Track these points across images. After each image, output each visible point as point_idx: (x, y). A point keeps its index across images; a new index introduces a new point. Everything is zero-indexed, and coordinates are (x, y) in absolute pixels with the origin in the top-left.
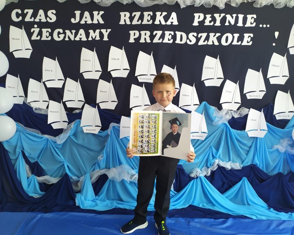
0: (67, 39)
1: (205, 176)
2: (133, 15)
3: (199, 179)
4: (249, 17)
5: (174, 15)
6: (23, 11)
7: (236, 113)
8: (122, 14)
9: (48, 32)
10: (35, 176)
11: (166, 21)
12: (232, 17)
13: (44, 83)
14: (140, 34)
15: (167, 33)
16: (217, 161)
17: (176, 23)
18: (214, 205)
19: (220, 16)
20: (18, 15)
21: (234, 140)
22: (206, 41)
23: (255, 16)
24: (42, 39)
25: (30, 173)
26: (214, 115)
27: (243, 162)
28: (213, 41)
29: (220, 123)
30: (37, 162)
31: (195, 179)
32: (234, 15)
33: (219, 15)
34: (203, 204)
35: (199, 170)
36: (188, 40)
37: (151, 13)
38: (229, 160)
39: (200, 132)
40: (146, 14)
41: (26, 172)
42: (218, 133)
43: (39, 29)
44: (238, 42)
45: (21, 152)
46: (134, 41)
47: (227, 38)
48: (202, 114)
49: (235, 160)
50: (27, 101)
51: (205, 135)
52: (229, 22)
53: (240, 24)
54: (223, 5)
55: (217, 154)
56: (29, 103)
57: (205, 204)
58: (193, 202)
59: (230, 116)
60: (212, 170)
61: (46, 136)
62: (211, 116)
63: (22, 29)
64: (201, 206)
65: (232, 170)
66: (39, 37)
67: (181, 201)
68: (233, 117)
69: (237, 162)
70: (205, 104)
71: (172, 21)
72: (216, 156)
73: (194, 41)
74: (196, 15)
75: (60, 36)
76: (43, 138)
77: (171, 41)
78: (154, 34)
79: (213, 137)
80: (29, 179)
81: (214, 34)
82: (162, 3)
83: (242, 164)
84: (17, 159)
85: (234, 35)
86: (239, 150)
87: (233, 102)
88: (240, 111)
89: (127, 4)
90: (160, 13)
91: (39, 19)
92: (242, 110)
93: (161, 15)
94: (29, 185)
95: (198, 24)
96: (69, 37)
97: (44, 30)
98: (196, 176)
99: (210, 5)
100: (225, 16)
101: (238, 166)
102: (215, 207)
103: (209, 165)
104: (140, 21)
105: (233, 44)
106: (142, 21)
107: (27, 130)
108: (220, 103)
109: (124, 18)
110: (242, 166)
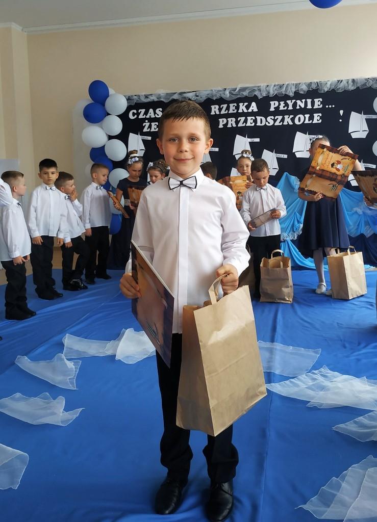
2: (221, 107)
3: (286, 242)
4: (316, 100)
5: (254, 104)
6: (137, 111)
8: (213, 107)
9: (156, 125)
11: (248, 109)
12: (302, 102)
14: (227, 121)
15: (249, 118)
17: (256, 110)
20: (134, 114)
22: (282, 122)
23: (321, 100)
24: (151, 131)
26: (295, 183)
28: (288, 122)
32: (304, 100)
33: (290, 101)
35: (285, 234)
36: (267, 122)
37: (235, 104)
40: (231, 105)
43: (149, 123)
44: (309, 121)
46: (222, 127)
47: (299, 118)
52: (300, 106)
53: (309, 107)
54: (293, 93)
55: (300, 219)
62: (292, 184)
66: (149, 129)
71: (253, 109)
73: (272, 123)
74: (272, 103)
77: (253, 124)
78: (239, 120)
79: (296, 203)
81: (288, 116)
82: (244, 96)
85: (306, 115)
91: (149, 116)
93: (243, 105)
95: (274, 110)
97: (153, 124)
98: (284, 239)
99: (283, 94)
100: (296, 101)
104: (227, 111)
105: (305, 122)
106: (229, 111)
109: (215, 109)
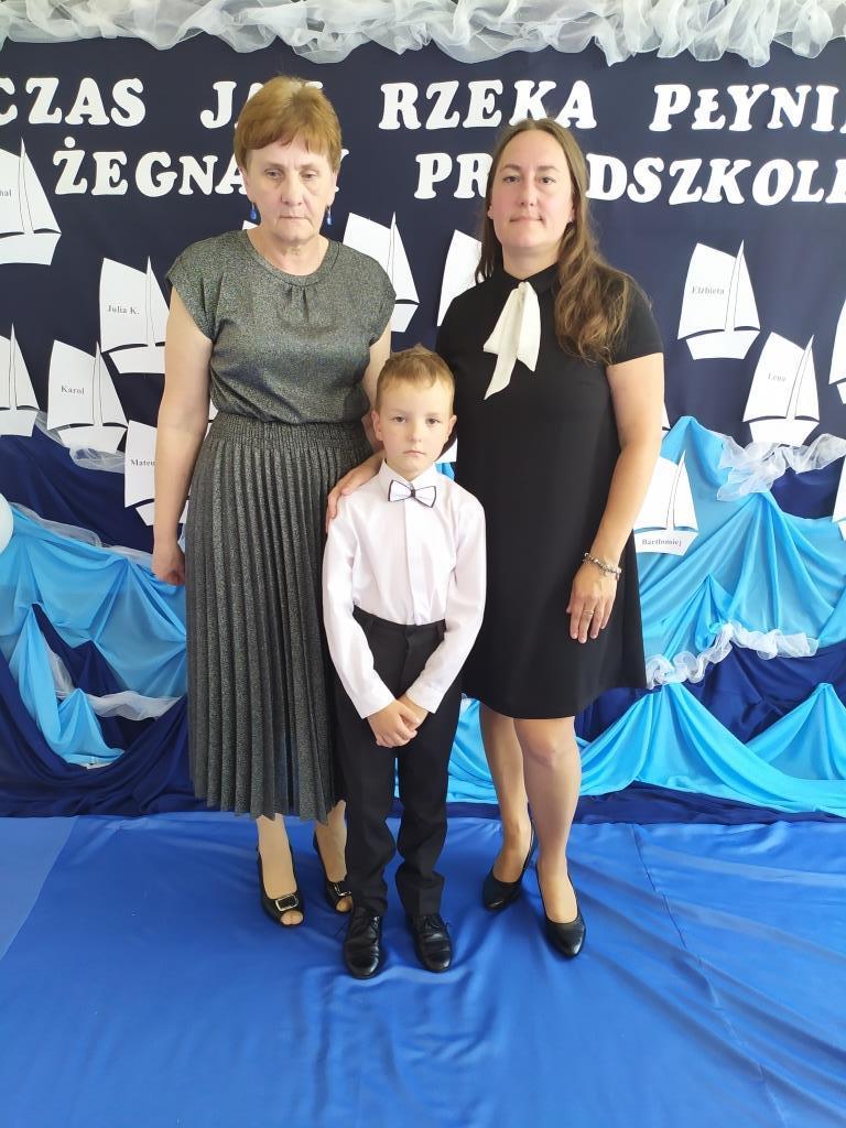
0: (186, 190)
1: (687, 683)
2: (429, 95)
3: (663, 694)
5: (581, 91)
6: (20, 85)
7: (803, 454)
8: (389, 90)
9: (116, 166)
10: (84, 694)
11: (552, 112)
12: (796, 97)
13: (106, 356)
14: (456, 167)
16: (728, 631)
17: (587, 121)
18: (716, 780)
19: (750, 94)
21: (793, 551)
22: (699, 190)
24: (95, 192)
25: (65, 686)
26: (723, 463)
27: (820, 630)
28: (722, 188)
29: (743, 492)
30: (90, 644)
31: (651, 692)
32: (803, 90)
33: (746, 88)
34: (679, 777)
35: (664, 662)
36: (632, 187)
37: (498, 86)
38: (773, 624)
39: (670, 527)
40: (477, 88)
41: (51, 678)
42: (734, 532)
43: (81, 154)
44: (813, 190)
45: (31, 610)
46: (432, 194)
47: (774, 175)
48: (678, 463)
49: (793, 623)
50: (45, 425)
51: (688, 539)
52: (783, 117)
54: (765, 50)
55: (728, 603)
56: (54, 431)
57: (686, 780)
58: (643, 773)
59: (779, 465)
60: (710, 663)
61: (121, 552)
62: (710, 470)
63: (19, 155)
64: (671, 785)
65: (781, 661)
66: (84, 182)
67: (602, 770)
68: (790, 471)
69: (798, 632)
70: (690, 423)
71: (574, 114)
72: (727, 610)
73: (653, 188)
74: (663, 91)
75: (159, 177)
76: (107, 557)
79: (717, 543)
80: (64, 704)
81: (727, 162)
82: (538, 46)
83: (816, 638)
84: (18, 633)
85: (802, 165)
86: (808, 589)
87: (791, 417)
88: (816, 449)
89: (408, 50)
90: (531, 84)
91: (82, 115)
92: (824, 444)
93: (534, 91)
94: (64, 726)
95: (668, 127)
96: (193, 184)
97: (102, 158)
98: (655, 681)
99: (716, 53)
100: (769, 92)
101: (801, 644)
102: (723, 786)
103: (699, 645)
104: (456, 115)
105: (795, 198)
106: (464, 117)
107: (52, 531)
108: (745, 420)
109: (398, 104)
110: (817, 644)
